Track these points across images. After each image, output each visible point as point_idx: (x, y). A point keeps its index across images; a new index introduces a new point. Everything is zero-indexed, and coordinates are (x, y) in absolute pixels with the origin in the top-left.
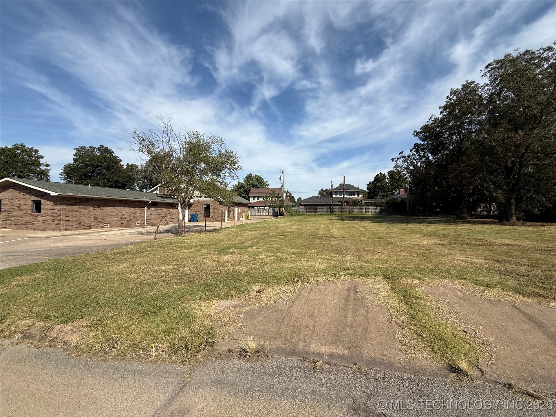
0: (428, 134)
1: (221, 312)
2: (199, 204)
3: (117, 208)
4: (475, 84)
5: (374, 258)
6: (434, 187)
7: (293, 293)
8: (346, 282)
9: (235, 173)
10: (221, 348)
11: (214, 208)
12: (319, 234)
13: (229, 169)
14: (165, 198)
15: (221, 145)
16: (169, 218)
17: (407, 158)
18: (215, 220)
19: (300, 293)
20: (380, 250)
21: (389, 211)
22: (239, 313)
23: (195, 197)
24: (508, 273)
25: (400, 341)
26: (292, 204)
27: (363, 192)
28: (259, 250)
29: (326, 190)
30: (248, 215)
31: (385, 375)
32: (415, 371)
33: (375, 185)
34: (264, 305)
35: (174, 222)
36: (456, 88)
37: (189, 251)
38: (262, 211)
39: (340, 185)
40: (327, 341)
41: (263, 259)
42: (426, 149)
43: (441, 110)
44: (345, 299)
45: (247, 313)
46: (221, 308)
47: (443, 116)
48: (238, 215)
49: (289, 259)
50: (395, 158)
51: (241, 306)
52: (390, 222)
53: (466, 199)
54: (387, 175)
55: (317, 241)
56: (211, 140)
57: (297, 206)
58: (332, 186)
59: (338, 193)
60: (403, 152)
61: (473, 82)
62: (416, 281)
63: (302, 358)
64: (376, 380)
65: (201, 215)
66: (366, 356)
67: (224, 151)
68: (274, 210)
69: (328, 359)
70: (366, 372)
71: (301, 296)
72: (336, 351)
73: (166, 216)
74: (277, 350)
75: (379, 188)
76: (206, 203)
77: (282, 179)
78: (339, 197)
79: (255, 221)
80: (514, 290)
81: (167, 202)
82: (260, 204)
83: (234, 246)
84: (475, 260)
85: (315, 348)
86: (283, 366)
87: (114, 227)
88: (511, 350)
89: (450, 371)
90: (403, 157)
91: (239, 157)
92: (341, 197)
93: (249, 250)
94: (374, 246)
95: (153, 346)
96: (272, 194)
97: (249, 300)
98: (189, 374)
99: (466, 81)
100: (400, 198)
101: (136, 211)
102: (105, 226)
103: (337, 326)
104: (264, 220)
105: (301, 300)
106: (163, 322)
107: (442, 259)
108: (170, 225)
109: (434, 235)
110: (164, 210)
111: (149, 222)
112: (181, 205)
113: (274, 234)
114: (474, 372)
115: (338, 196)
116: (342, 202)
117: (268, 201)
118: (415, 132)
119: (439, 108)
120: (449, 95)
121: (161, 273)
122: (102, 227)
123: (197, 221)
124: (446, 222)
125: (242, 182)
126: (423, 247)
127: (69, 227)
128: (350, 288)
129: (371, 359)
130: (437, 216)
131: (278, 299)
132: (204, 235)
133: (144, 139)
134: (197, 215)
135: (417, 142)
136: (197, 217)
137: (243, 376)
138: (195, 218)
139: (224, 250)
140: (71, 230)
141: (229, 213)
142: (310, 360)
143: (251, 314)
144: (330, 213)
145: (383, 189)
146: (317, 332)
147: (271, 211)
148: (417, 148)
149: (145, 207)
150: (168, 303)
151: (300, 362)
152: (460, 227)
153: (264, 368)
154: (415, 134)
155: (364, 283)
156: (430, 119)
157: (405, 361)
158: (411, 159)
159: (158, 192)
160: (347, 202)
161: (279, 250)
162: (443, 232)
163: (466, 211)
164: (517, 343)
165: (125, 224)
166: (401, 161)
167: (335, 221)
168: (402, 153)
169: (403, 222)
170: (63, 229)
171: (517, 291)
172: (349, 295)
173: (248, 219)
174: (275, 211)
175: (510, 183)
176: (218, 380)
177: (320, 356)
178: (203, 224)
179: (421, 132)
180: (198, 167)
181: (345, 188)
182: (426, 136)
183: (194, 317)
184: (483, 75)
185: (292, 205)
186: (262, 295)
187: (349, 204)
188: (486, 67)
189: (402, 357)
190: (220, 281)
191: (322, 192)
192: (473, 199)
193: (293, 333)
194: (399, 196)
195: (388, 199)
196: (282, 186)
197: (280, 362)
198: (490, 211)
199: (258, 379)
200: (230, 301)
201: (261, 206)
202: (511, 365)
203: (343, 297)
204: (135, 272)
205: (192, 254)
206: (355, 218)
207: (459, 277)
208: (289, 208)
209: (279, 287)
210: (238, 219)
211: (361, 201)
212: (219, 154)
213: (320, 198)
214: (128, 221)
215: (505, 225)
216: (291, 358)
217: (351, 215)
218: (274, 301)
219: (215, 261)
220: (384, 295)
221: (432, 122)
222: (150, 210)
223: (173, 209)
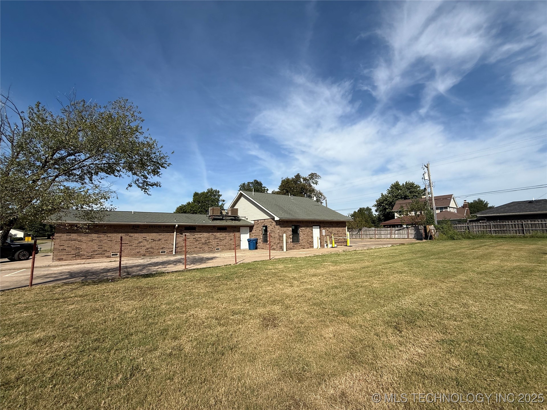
2: (259, 225)
3: (132, 235)
11: (271, 230)
16: (215, 245)
18: (272, 248)
30: (348, 240)
35: (223, 249)
48: (320, 239)
65: (260, 241)
68: (416, 229)
73: (209, 242)
76: (264, 224)
77: (427, 177)
87: (126, 256)
101: (160, 237)
102: (112, 255)
108: (216, 253)
110: (206, 235)
111: (180, 250)
122: (108, 257)
123: (257, 249)
125: (386, 194)
127: (64, 257)
136: (257, 244)
140: (65, 260)
141: (296, 238)
147: (412, 231)
165: (142, 252)
170: (55, 260)
173: (346, 245)
174: (418, 232)
214: (148, 249)
222: (182, 236)
223: (229, 233)
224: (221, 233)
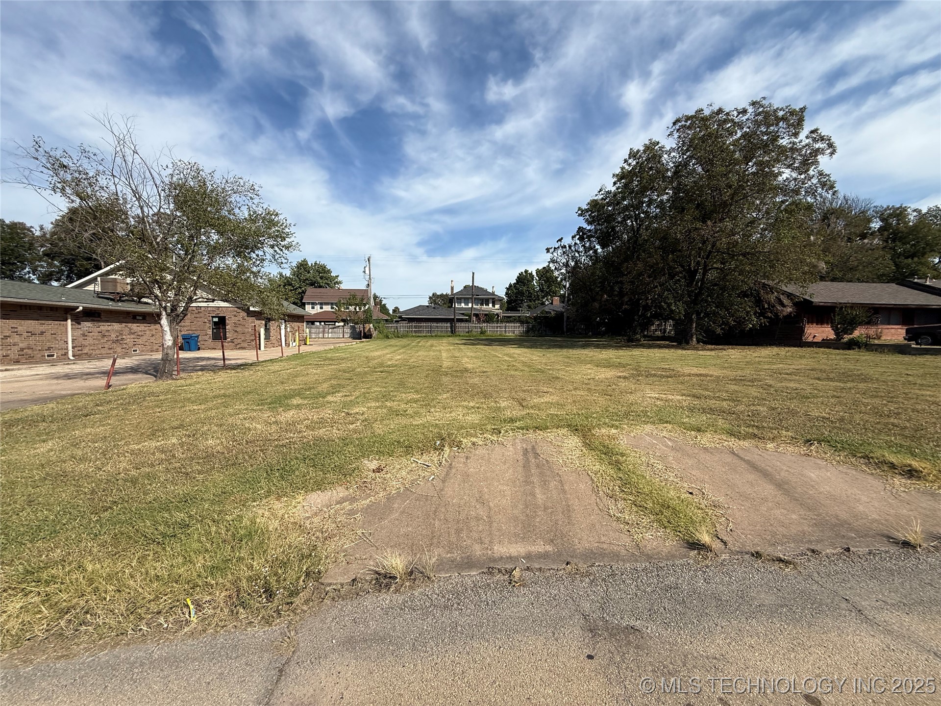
0: (596, 213)
1: (316, 514)
2: (201, 315)
4: (660, 145)
5: (542, 401)
6: (602, 296)
7: (440, 466)
8: (517, 441)
9: (284, 255)
10: (337, 580)
11: (235, 323)
12: (443, 366)
13: (272, 247)
14: (118, 301)
15: (251, 198)
16: (131, 344)
17: (568, 248)
18: (238, 346)
19: (451, 465)
20: (545, 389)
21: (539, 331)
22: (352, 513)
23: (200, 300)
24: (712, 411)
25: (618, 519)
26: (386, 317)
27: (500, 300)
28: (349, 399)
29: (442, 295)
30: (306, 338)
31: (613, 571)
32: (649, 558)
33: (518, 290)
34: (394, 492)
35: (143, 351)
36: (637, 149)
37: (203, 407)
38: (330, 330)
39: (465, 287)
40: (516, 535)
41: (363, 414)
42: (593, 237)
43: (615, 179)
44: (524, 467)
45: (366, 509)
46: (315, 508)
47: (617, 189)
48: (285, 336)
49: (410, 411)
50: (551, 248)
51: (353, 500)
52: (543, 347)
53: (640, 314)
54: (534, 273)
55: (445, 379)
56: (229, 185)
57: (396, 321)
58: (452, 288)
59: (463, 300)
60: (562, 239)
61: (658, 143)
62: (614, 431)
63: (487, 570)
64: (604, 580)
65: (206, 338)
66: (579, 549)
67: (260, 211)
68: (353, 328)
69: (527, 562)
70: (587, 572)
71: (454, 471)
72: (534, 548)
73: (122, 339)
74: (441, 564)
75: (524, 294)
76: (216, 313)
77: (367, 272)
78: (464, 307)
79: (322, 348)
80: (728, 433)
81: (122, 308)
82: (327, 317)
83: (298, 394)
84: (670, 397)
85: (501, 549)
86: (460, 589)
88: (745, 509)
89: (689, 548)
90: (562, 247)
91: (292, 225)
92: (467, 307)
93: (330, 398)
94: (535, 384)
95: (189, 603)
96: (349, 299)
97: (364, 486)
98: (288, 640)
99: (650, 140)
100: (553, 310)
101: (42, 328)
103: (524, 510)
104: (338, 345)
105: (456, 477)
106: (197, 552)
107: (631, 398)
108: (134, 358)
109: (608, 365)
110: (116, 326)
111: (80, 352)
112: (168, 315)
113: (366, 369)
114: (717, 545)
115: (463, 305)
116: (470, 316)
117: (341, 311)
118: (580, 209)
119: (612, 176)
120: (627, 157)
121: (153, 454)
123: (199, 349)
124: (616, 346)
125: (288, 275)
126: (602, 382)
128: (526, 449)
129: (587, 551)
130: (602, 338)
131: (417, 480)
132: (223, 377)
133: (65, 164)
134: (198, 337)
135: (581, 226)
136: (197, 341)
137: (396, 620)
138: (192, 343)
139: (279, 402)
141: (267, 334)
142: (500, 571)
143: (376, 511)
144: (450, 334)
145: (529, 297)
146: (496, 525)
147: (348, 330)
148: (581, 234)
149: (66, 320)
150: (197, 512)
151: (485, 577)
152: (636, 352)
153: (429, 598)
154: (580, 212)
155: (544, 439)
156: (599, 192)
157: (631, 546)
158: (572, 250)
159: (98, 289)
160: (477, 315)
161: (386, 397)
162: (618, 360)
163: (640, 331)
164: (749, 499)
165: (12, 356)
166: (559, 253)
167: (462, 347)
168: (560, 240)
169: (561, 347)
171: (731, 434)
172: (527, 461)
173: (306, 344)
174: (355, 330)
175: (692, 291)
176: (352, 637)
177: (512, 560)
178: (218, 354)
179: (587, 211)
180: (203, 238)
181: (473, 293)
182: (594, 217)
183: (265, 532)
184: (669, 135)
185: (387, 320)
186: (385, 476)
187: (480, 319)
188: (674, 124)
189: (626, 540)
190: (297, 458)
191: (434, 298)
192: (651, 313)
193: (458, 531)
194: (551, 307)
195: (537, 312)
196: (368, 285)
197: (452, 583)
198: (665, 332)
199: (424, 619)
200: (329, 493)
201: (327, 320)
202: (750, 528)
203: (521, 464)
204: (83, 459)
205: (213, 413)
206: (491, 341)
207: (662, 421)
208: (380, 325)
209: (412, 459)
210: (287, 345)
211: (497, 315)
212: (250, 215)
213: (434, 308)
214: (22, 349)
215: (685, 349)
216: (468, 572)
217: (484, 336)
218: (409, 483)
219: (270, 424)
220: (578, 456)
221: (602, 196)
222: (80, 327)
223: (149, 325)
224: (138, 325)
